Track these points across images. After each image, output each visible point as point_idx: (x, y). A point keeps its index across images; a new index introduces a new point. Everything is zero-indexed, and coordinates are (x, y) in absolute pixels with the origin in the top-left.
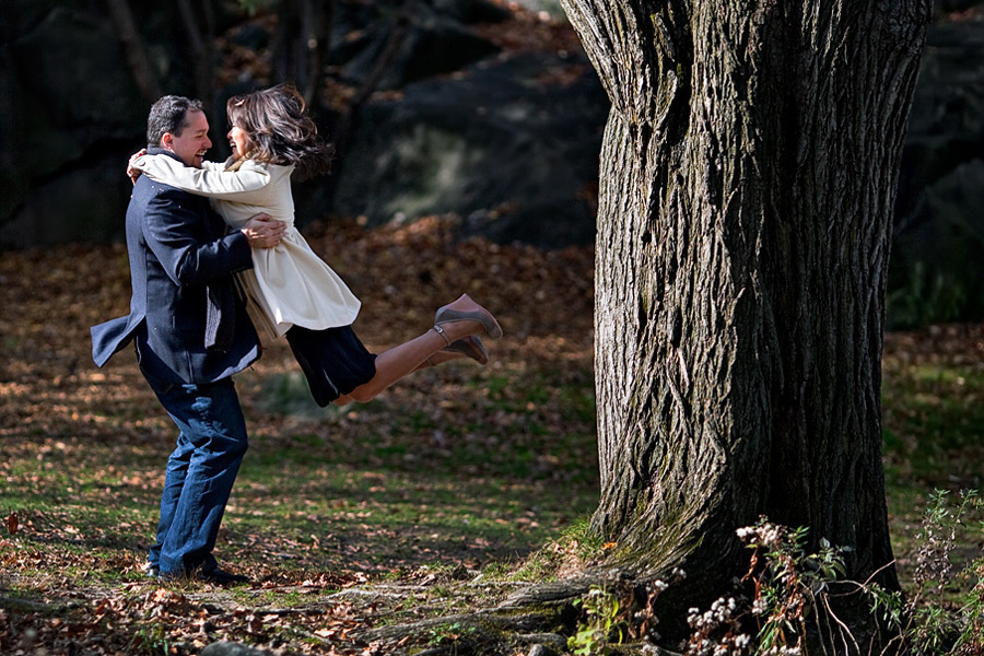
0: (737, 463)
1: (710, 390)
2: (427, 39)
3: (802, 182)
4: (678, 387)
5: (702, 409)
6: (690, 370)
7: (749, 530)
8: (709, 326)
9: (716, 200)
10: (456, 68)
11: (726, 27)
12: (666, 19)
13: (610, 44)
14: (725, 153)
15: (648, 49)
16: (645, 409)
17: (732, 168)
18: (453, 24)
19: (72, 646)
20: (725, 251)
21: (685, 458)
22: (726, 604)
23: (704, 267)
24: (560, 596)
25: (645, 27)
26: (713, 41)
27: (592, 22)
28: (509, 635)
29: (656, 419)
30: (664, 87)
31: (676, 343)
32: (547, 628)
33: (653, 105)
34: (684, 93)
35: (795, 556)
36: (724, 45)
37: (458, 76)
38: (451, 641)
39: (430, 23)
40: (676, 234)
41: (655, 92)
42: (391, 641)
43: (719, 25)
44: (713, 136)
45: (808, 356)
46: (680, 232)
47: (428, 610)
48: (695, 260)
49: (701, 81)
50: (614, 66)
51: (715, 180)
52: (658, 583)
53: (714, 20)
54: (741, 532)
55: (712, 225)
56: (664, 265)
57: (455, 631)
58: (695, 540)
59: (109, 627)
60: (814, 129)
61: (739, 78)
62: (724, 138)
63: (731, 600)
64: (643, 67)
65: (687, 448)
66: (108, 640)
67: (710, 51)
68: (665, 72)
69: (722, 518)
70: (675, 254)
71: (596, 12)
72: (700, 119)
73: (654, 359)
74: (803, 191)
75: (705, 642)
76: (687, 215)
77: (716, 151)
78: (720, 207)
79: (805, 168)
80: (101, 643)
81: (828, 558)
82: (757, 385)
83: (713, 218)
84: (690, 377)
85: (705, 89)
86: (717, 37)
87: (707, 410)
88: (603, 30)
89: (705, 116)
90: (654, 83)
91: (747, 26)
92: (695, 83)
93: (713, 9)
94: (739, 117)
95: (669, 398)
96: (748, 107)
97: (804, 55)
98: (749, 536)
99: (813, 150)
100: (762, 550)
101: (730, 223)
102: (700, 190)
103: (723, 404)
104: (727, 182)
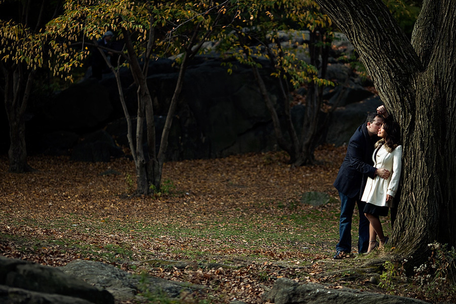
0: (429, 225)
1: (421, 204)
2: (352, 92)
3: (447, 144)
4: (412, 203)
5: (419, 209)
6: (416, 198)
7: (431, 244)
8: (421, 185)
9: (423, 150)
10: (361, 101)
11: (425, 100)
12: (408, 99)
13: (392, 106)
14: (425, 136)
15: (403, 107)
16: (403, 209)
17: (427, 141)
18: (360, 87)
19: (241, 278)
20: (425, 164)
21: (414, 223)
22: (424, 266)
23: (419, 169)
24: (379, 263)
25: (402, 101)
26: (421, 105)
27: (387, 99)
28: (364, 274)
29: (406, 212)
30: (408, 118)
31: (412, 190)
32: (375, 272)
33: (405, 123)
34: (413, 119)
35: (444, 252)
36: (424, 106)
37: (361, 102)
38: (347, 276)
39: (353, 87)
40: (411, 159)
41: (405, 119)
42: (331, 276)
43: (423, 100)
44: (422, 131)
45: (450, 194)
46: (413, 159)
47: (342, 267)
48: (417, 167)
49: (418, 116)
50: (394, 112)
51: (422, 144)
52: (405, 260)
53: (422, 99)
54: (429, 245)
55: (421, 157)
56: (408, 168)
57: (349, 273)
58: (418, 246)
59: (251, 273)
60: (450, 129)
61: (429, 115)
62: (425, 132)
63: (425, 265)
64: (402, 112)
65: (415, 220)
66: (251, 276)
67: (420, 108)
68: (408, 113)
69: (425, 240)
70: (411, 165)
71: (388, 96)
72: (418, 127)
73: (405, 195)
74: (448, 147)
75: (419, 276)
76: (415, 153)
77: (422, 136)
78: (424, 152)
79: (448, 140)
80: (249, 277)
81: (453, 252)
82: (435, 202)
83: (422, 155)
84: (416, 200)
85: (419, 118)
86: (423, 103)
87: (420, 210)
88: (390, 102)
89: (419, 126)
90: (405, 117)
91: (431, 101)
92: (416, 116)
93: (421, 96)
94: (429, 126)
95: (410, 205)
96: (431, 123)
97: (447, 108)
98: (431, 246)
99: (450, 135)
100: (435, 250)
101: (426, 156)
102: (418, 147)
103: (425, 207)
104: (426, 144)
